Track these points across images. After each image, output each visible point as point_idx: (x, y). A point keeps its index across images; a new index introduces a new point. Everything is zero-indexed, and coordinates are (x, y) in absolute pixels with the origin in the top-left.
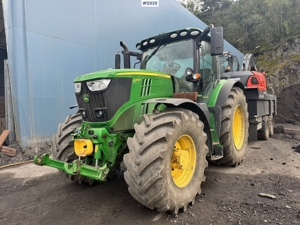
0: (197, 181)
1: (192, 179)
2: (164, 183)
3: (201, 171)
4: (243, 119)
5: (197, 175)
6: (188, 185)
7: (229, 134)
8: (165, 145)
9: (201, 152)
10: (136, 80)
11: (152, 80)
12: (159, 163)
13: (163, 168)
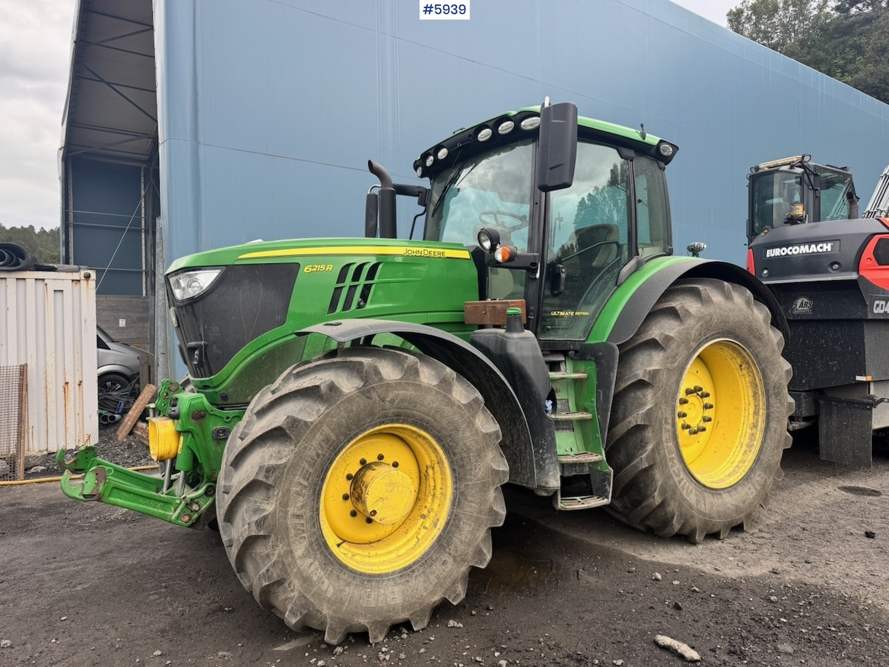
0: (444, 563)
1: (424, 555)
2: (274, 550)
3: (466, 537)
4: (756, 385)
5: (448, 545)
6: (405, 569)
7: (649, 434)
8: (286, 449)
9: (472, 477)
10: (314, 270)
11: (380, 266)
12: (262, 497)
13: (272, 509)
